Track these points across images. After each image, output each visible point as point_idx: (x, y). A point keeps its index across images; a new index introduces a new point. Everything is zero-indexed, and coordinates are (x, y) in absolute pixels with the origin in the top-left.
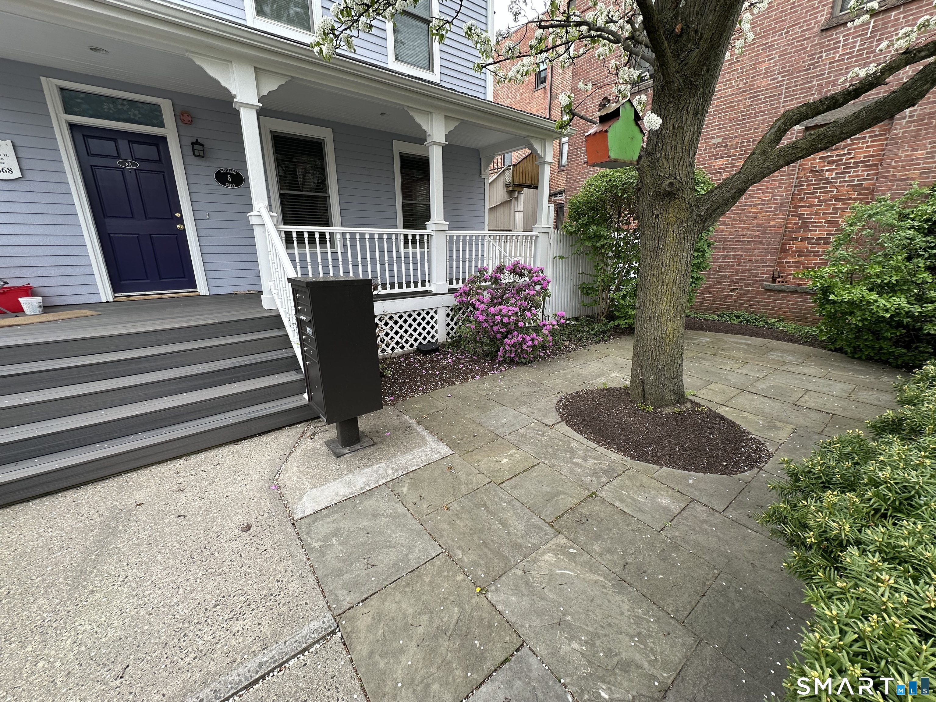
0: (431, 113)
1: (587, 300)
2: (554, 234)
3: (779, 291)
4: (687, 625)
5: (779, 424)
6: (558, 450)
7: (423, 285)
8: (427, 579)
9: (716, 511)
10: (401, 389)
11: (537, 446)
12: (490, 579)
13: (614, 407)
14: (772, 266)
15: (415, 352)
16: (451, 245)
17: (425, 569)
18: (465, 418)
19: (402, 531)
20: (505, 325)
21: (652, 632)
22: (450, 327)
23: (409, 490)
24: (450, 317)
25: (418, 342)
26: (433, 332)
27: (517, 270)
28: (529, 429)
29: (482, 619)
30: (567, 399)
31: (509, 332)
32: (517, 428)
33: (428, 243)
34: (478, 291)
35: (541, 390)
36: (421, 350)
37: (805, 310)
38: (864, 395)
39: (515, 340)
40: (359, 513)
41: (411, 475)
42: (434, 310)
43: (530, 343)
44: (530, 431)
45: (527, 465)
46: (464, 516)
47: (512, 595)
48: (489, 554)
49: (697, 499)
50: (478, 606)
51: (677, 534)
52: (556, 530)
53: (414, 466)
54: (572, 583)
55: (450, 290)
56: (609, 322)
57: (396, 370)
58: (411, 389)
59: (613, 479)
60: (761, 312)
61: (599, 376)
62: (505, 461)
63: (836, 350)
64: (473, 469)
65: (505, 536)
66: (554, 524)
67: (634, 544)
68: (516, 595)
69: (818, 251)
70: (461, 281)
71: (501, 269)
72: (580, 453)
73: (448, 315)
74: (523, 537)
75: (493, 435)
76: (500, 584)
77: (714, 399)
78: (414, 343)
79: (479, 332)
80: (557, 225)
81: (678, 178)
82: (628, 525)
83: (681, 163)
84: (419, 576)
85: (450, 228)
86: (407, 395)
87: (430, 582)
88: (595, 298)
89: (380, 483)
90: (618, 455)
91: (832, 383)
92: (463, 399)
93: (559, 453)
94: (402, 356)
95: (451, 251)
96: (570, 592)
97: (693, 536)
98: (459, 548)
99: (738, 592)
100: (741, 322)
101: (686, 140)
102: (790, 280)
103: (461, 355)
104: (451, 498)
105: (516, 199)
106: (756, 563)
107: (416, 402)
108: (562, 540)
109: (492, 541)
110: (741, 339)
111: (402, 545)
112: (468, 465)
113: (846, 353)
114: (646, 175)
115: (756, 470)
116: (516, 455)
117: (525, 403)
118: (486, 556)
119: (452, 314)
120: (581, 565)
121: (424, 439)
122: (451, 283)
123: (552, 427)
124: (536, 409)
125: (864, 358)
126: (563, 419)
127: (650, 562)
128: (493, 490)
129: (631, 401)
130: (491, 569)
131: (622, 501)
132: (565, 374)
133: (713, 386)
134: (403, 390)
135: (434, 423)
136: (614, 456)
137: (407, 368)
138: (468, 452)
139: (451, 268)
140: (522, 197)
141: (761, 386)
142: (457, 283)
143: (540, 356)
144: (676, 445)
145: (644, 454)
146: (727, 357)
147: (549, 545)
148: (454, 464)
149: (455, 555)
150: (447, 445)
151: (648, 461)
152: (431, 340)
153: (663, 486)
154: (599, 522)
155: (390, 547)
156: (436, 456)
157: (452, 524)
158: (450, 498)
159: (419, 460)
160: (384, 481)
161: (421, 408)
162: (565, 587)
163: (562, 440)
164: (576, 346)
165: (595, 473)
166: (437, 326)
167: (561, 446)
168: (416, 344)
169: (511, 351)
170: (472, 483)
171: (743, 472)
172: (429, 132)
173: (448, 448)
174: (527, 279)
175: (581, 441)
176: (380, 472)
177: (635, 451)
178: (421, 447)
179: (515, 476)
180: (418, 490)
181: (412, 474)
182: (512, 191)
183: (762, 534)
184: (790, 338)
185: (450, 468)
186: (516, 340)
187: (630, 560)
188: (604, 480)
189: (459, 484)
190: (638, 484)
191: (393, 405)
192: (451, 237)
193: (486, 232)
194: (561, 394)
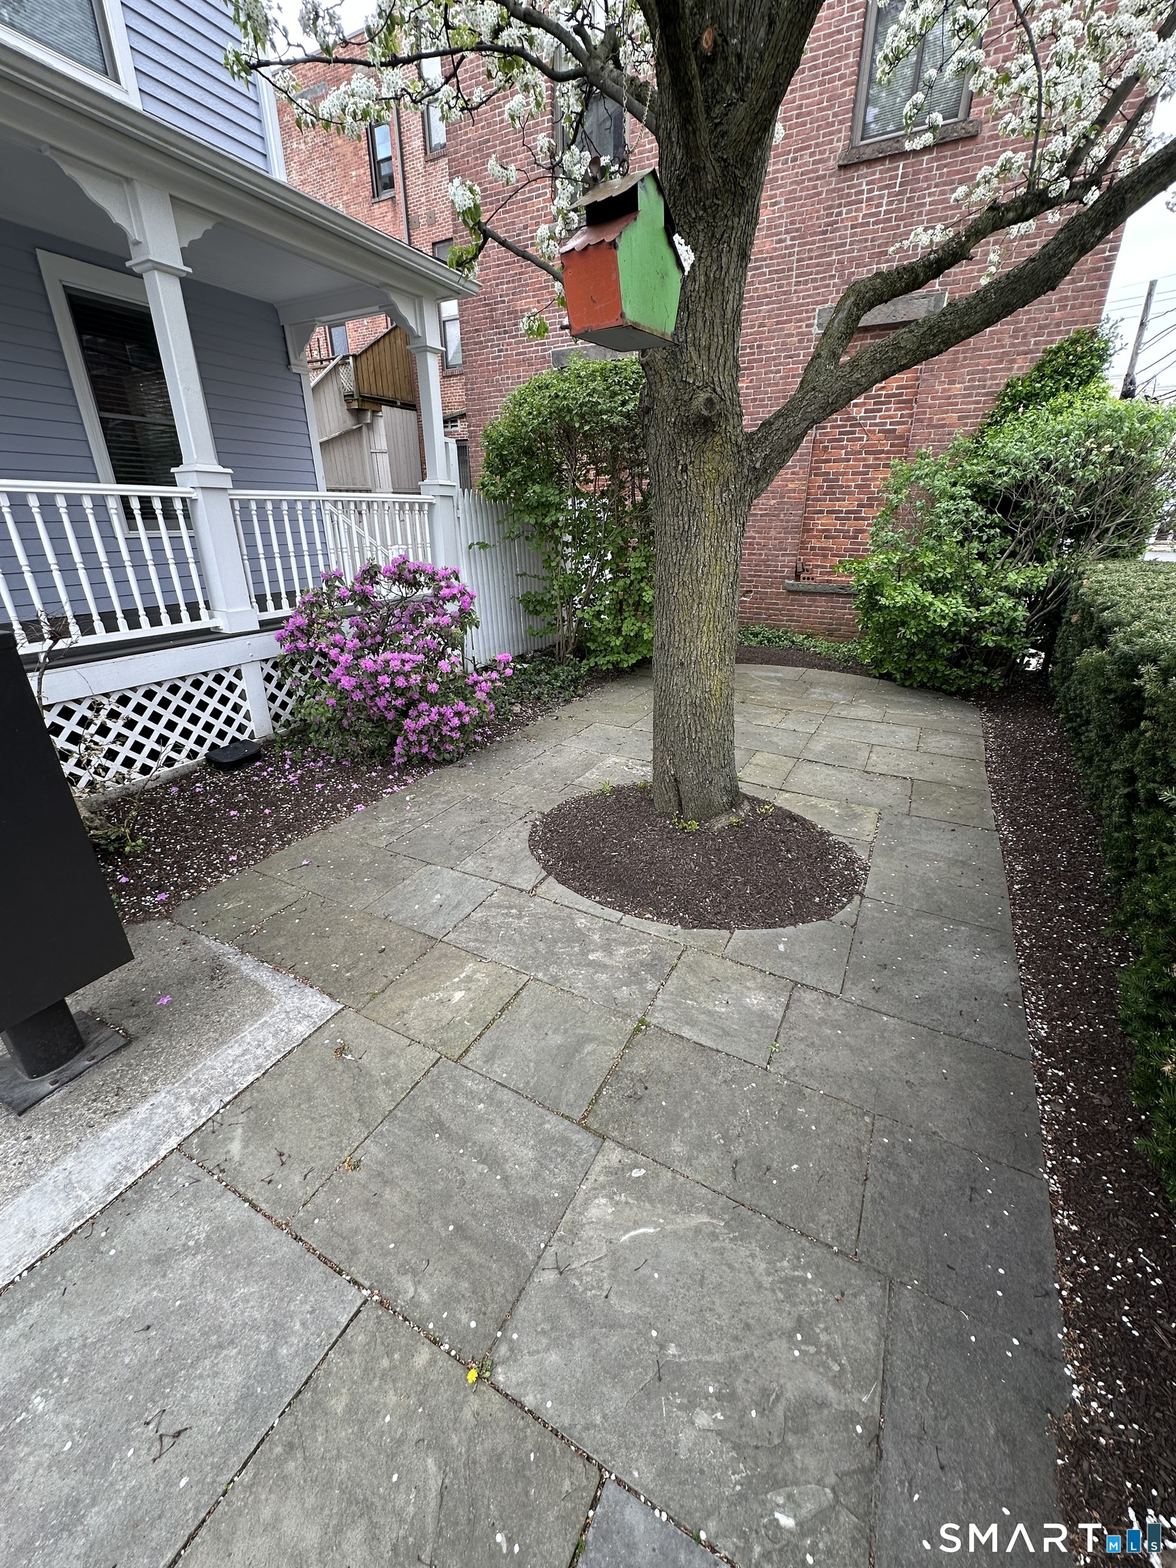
0: (128, 180)
1: (538, 624)
2: (464, 501)
3: (805, 593)
4: (863, 1258)
5: (859, 809)
6: (555, 941)
7: (195, 616)
8: (338, 1405)
9: (832, 995)
10: (183, 869)
11: (514, 943)
12: (492, 1326)
13: (633, 831)
14: (794, 555)
15: (204, 767)
16: (247, 521)
17: (328, 1374)
18: (352, 912)
19: (247, 1280)
20: (401, 692)
21: (817, 1302)
22: (278, 702)
23: (244, 1147)
24: (274, 682)
25: (207, 745)
26: (239, 719)
27: (404, 575)
28: (489, 907)
29: (499, 1459)
30: (545, 825)
31: (412, 703)
32: (468, 910)
33: (187, 517)
34: (330, 624)
35: (493, 814)
36: (216, 762)
37: (837, 619)
38: (935, 742)
39: (424, 721)
40: (111, 1270)
41: (247, 1100)
42: (233, 671)
43: (456, 722)
44: (494, 911)
45: (506, 992)
46: (397, 1171)
47: (547, 1349)
48: (478, 1258)
49: (798, 980)
50: (482, 1423)
51: (793, 1064)
52: (595, 1133)
53: (249, 1072)
54: (657, 1256)
55: (262, 623)
56: (580, 661)
57: (161, 821)
58: (210, 864)
59: (666, 980)
60: (784, 626)
61: (588, 767)
62: (458, 996)
63: (881, 676)
64: (394, 1036)
65: (498, 1189)
66: (590, 1120)
67: (735, 1113)
68: (555, 1344)
69: (848, 531)
70: (285, 602)
71: (370, 574)
72: (596, 937)
73: (268, 678)
74: (536, 1176)
75: (420, 938)
76: (516, 1329)
77: (766, 781)
78: (196, 748)
79: (345, 711)
80: (466, 482)
81: (718, 389)
82: (714, 1074)
83: (722, 361)
84: (317, 1405)
85: (238, 483)
86: (200, 881)
87: (349, 1409)
88: (549, 618)
89: (163, 1153)
90: (660, 926)
91: (894, 728)
92: (339, 866)
93: (559, 948)
94: (174, 781)
95: (249, 534)
96: (659, 1282)
97: (816, 1059)
98: (404, 1269)
99: (908, 1149)
100: (761, 643)
101: (729, 311)
102: (817, 573)
103: (314, 761)
104: (359, 1132)
105: (370, 426)
106: (912, 1078)
107: (227, 896)
108: (614, 1155)
109: (474, 1215)
110: (769, 671)
111: (255, 1327)
112: (381, 1029)
113: (894, 680)
114: (662, 381)
115: (857, 898)
116: (478, 976)
117: (470, 850)
118: (470, 1264)
119: (277, 674)
120: (662, 1201)
121: (262, 991)
122: (263, 608)
123: (532, 892)
124: (494, 857)
125: (915, 685)
126: (549, 869)
127: (770, 1143)
128: (450, 1079)
129: (659, 816)
130: (488, 1296)
131: (692, 1023)
132: (529, 772)
133: (758, 759)
134: (187, 869)
135: (281, 941)
136: (656, 928)
137: (190, 810)
138: (374, 996)
139: (256, 571)
140: (381, 424)
141: (818, 746)
142: (278, 606)
143: (476, 742)
144: (745, 884)
145: (701, 914)
146: (761, 704)
147: (592, 1177)
148: (348, 1037)
149: (398, 1293)
150: (322, 991)
151: (709, 925)
152: (238, 735)
153: (745, 970)
154: (667, 1084)
155: (221, 1346)
156: (300, 1028)
157: (371, 1205)
158: (355, 1131)
159: (259, 1052)
160: (173, 1142)
161: (242, 909)
162: (645, 1271)
163: (556, 918)
164: (535, 712)
165: (633, 975)
166: (246, 706)
167: (559, 932)
168: (203, 751)
169: (420, 742)
170: (399, 1075)
171: (842, 908)
172: (134, 234)
173: (327, 999)
174: (426, 591)
175: (591, 911)
176: (157, 1121)
177: (686, 912)
178: (260, 1015)
179: (487, 1028)
180: (271, 1136)
181: (247, 1097)
182: (359, 410)
183: (902, 1019)
184: (827, 664)
185: (341, 1050)
186: (427, 721)
187: (738, 1153)
188: (651, 986)
189: (369, 1087)
190: (707, 979)
191: (168, 916)
192: (245, 504)
193: (323, 494)
194: (532, 817)
